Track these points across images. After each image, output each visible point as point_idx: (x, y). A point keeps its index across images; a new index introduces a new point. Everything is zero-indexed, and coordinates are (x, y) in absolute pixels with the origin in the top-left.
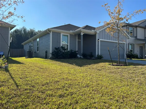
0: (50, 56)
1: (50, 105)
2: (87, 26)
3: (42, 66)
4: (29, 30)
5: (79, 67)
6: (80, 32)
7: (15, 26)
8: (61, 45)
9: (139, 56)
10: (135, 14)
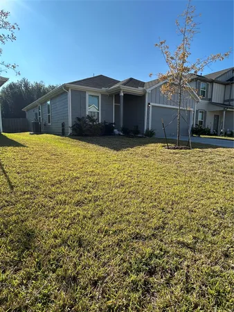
0: (70, 131)
1: (59, 220)
2: (131, 79)
3: (55, 150)
4: (34, 85)
5: (115, 152)
6: (119, 90)
7: (7, 80)
8: (87, 113)
9: (212, 131)
10: (209, 61)
